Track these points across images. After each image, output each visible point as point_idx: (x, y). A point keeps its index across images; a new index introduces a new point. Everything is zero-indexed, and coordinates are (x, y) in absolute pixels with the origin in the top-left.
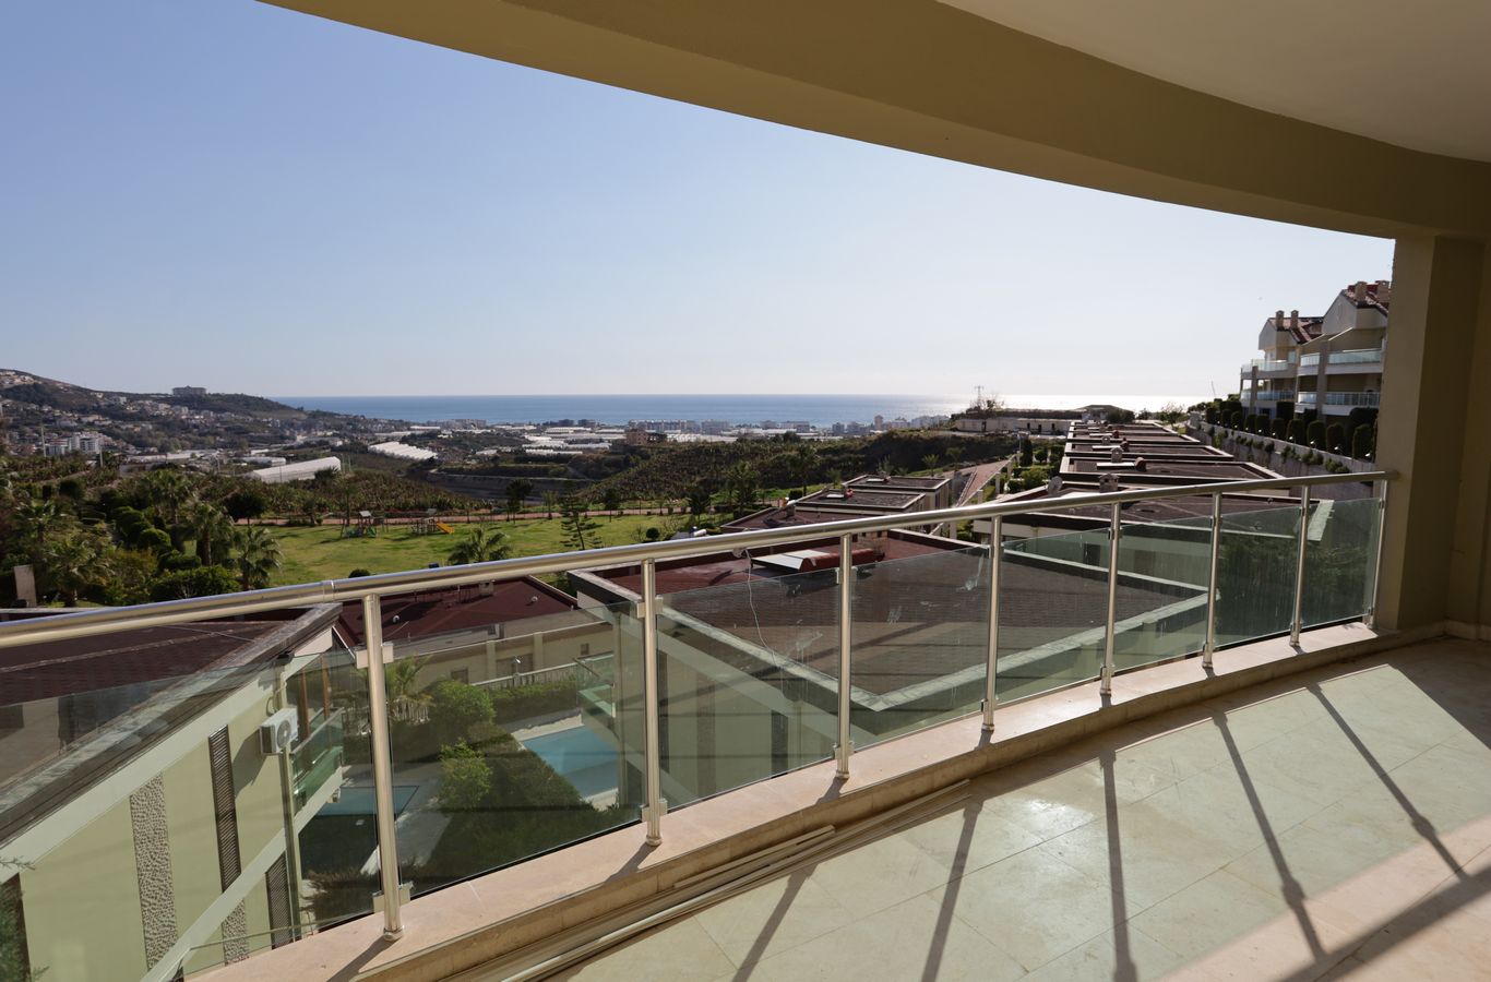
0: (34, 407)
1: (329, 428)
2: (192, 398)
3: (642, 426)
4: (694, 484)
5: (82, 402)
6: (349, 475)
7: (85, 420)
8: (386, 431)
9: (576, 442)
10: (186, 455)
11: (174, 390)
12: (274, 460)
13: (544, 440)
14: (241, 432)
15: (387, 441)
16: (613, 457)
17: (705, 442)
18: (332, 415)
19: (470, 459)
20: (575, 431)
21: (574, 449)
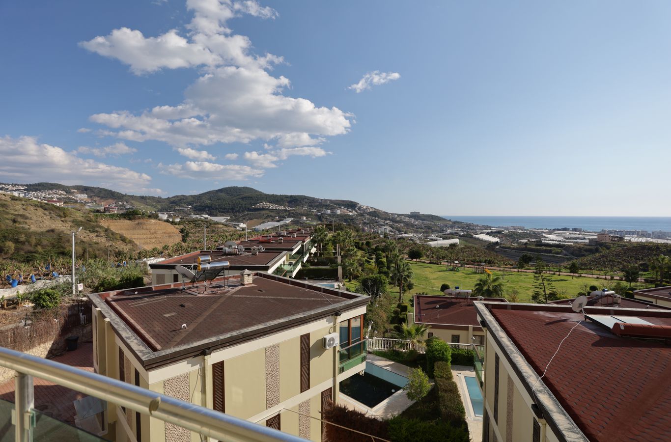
0: (374, 218)
1: (459, 228)
2: (415, 216)
3: (610, 232)
4: (637, 265)
5: (385, 216)
6: (462, 246)
7: (386, 222)
8: (481, 230)
9: (570, 239)
10: (411, 235)
11: (411, 213)
12: (438, 239)
13: (553, 237)
14: (429, 228)
15: (481, 234)
16: (589, 247)
17: (651, 243)
18: (461, 223)
19: (514, 243)
20: (570, 233)
21: (569, 242)
